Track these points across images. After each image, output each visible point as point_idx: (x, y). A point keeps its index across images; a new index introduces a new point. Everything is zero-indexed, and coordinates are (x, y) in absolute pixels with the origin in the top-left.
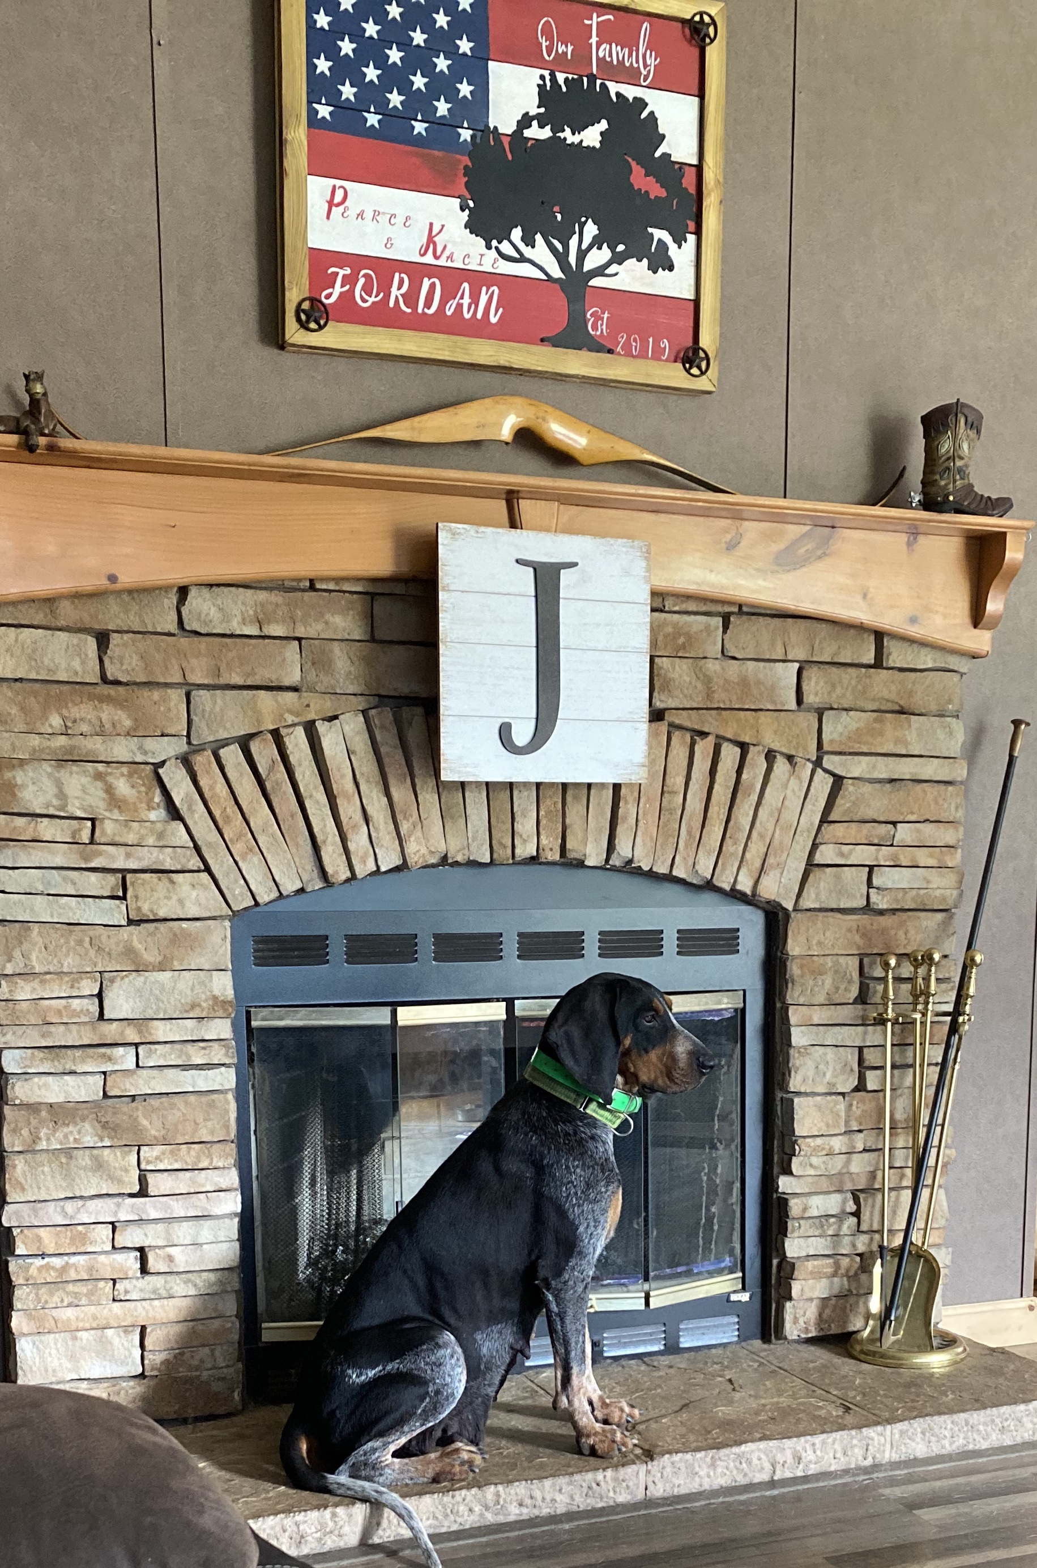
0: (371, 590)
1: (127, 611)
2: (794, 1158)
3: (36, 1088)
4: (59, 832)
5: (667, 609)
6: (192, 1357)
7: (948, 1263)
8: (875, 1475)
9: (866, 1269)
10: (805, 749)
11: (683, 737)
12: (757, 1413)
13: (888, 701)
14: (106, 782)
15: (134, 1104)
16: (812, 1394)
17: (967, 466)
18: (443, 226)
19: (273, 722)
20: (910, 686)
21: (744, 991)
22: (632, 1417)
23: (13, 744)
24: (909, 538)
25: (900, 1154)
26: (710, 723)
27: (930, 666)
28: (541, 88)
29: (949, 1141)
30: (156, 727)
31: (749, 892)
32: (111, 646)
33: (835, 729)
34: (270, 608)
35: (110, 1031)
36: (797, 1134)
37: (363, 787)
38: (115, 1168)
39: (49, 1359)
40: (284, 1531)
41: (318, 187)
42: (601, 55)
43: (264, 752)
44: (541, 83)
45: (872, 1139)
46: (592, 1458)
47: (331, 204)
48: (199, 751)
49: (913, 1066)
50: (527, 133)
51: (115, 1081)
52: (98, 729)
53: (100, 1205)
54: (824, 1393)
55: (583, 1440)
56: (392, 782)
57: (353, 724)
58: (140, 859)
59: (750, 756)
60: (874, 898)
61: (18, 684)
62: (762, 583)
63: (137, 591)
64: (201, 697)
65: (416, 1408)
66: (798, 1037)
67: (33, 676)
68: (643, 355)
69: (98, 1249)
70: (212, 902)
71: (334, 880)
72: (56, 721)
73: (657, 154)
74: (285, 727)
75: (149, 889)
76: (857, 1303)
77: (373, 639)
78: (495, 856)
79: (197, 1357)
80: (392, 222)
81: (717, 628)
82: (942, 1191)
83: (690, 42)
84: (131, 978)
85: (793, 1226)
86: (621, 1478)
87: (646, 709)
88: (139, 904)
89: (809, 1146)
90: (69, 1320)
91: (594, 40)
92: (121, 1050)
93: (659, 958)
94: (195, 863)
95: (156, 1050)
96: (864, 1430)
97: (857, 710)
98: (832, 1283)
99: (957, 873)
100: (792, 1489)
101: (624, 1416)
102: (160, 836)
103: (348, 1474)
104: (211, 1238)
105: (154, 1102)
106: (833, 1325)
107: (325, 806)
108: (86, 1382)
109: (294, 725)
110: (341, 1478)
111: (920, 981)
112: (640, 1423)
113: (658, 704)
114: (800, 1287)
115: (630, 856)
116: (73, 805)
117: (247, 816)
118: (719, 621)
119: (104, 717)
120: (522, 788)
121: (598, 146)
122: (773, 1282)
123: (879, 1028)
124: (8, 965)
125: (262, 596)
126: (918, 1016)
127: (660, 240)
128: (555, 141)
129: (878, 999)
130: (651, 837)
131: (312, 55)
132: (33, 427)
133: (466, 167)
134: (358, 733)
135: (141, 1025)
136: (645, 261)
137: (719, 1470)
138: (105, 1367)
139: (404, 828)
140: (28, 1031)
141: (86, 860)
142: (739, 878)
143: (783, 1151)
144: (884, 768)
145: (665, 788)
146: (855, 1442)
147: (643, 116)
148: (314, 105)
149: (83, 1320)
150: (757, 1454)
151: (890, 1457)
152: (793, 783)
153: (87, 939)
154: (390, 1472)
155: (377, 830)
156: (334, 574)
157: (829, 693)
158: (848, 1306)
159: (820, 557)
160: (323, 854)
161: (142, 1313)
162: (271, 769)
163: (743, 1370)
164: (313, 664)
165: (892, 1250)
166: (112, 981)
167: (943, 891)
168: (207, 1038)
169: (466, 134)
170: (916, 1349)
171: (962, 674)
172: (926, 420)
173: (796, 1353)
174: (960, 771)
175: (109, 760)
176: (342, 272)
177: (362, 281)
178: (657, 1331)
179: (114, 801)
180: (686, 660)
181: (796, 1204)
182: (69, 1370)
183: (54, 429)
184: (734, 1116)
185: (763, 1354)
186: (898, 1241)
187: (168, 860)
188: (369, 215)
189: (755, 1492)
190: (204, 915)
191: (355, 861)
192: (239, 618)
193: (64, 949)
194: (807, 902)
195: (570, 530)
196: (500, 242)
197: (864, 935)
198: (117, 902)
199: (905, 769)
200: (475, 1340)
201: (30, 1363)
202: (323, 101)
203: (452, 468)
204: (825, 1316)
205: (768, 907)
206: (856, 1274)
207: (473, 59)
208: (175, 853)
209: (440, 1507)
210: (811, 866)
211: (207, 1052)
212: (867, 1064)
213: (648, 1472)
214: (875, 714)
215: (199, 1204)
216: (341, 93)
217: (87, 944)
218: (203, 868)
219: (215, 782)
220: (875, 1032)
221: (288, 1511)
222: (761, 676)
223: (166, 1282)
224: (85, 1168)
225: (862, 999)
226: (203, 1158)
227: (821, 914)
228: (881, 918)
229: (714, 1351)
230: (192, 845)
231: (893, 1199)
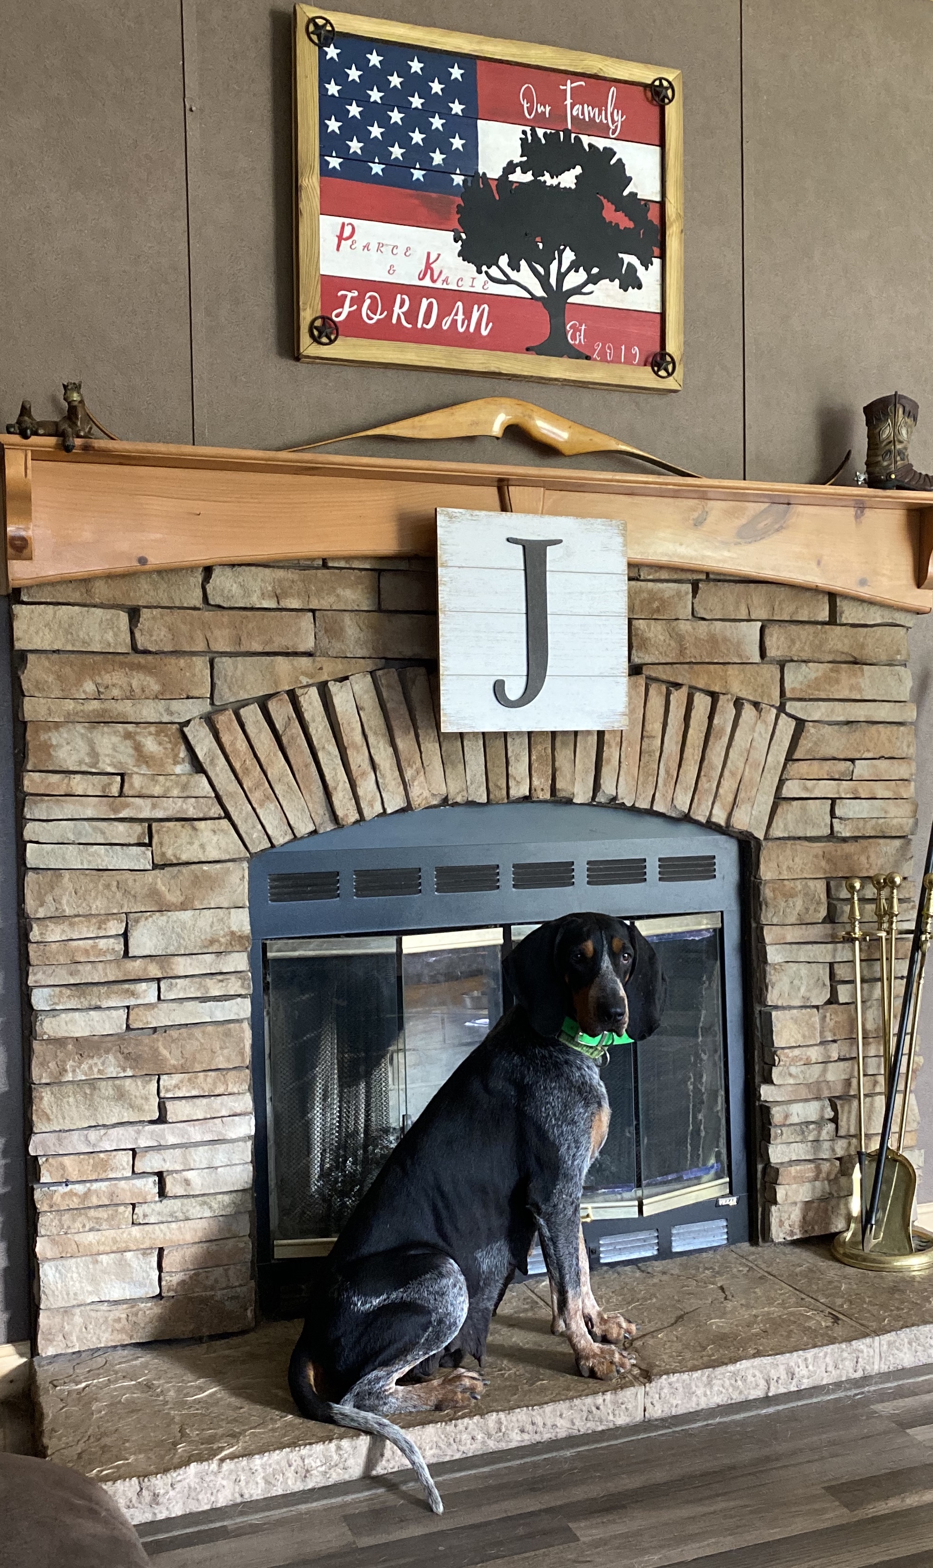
0: (377, 567)
1: (156, 589)
2: (774, 1069)
3: (63, 1024)
4: (90, 786)
5: (642, 578)
6: (207, 1277)
7: (921, 1164)
8: (866, 1389)
9: (845, 1171)
10: (769, 696)
11: (659, 689)
12: (749, 1325)
13: (843, 653)
14: (135, 740)
15: (155, 1036)
16: (800, 1303)
17: (906, 448)
18: (439, 255)
19: (289, 683)
20: (861, 640)
21: (722, 912)
22: (630, 1333)
23: (49, 709)
24: (856, 512)
25: (872, 1062)
26: (682, 675)
27: (879, 621)
28: (524, 141)
29: (917, 1049)
30: (182, 690)
31: (723, 823)
32: (141, 619)
33: (795, 679)
34: (287, 584)
35: (134, 967)
36: (776, 1045)
37: (371, 740)
38: (135, 1097)
39: (71, 1283)
40: (290, 1466)
41: (329, 225)
42: (575, 113)
43: (281, 711)
44: (523, 137)
45: (847, 1049)
46: (591, 1380)
47: (340, 238)
48: (222, 710)
49: (881, 979)
50: (512, 177)
51: (137, 1014)
52: (128, 694)
53: (121, 1132)
54: (812, 1301)
55: (582, 1363)
56: (398, 734)
57: (362, 685)
58: (165, 809)
59: (720, 703)
60: (837, 827)
61: (56, 656)
62: (726, 554)
63: (166, 571)
64: (224, 664)
65: (419, 1337)
66: (774, 955)
67: (69, 648)
68: (616, 360)
69: (120, 1176)
70: (231, 845)
71: (344, 823)
72: (89, 687)
73: (625, 193)
74: (300, 687)
75: (173, 835)
76: (838, 1204)
77: (379, 610)
78: (492, 796)
79: (212, 1278)
80: (395, 252)
81: (687, 593)
82: (913, 1096)
83: (651, 102)
84: (154, 917)
85: (776, 1133)
86: (620, 1401)
87: (626, 665)
88: (164, 849)
89: (788, 1057)
90: (90, 1244)
91: (569, 102)
92: (144, 985)
93: (643, 884)
94: (217, 810)
95: (177, 984)
96: (854, 1343)
97: (815, 662)
98: (814, 1188)
99: (912, 803)
100: (786, 1406)
101: (622, 1332)
102: (185, 787)
103: (352, 1403)
104: (225, 1161)
105: (174, 1033)
106: (816, 1228)
107: (336, 756)
108: (106, 1304)
109: (308, 686)
110: (347, 1407)
111: (883, 901)
112: (637, 1339)
113: (637, 660)
114: (784, 1192)
115: (615, 794)
116: (104, 762)
117: (265, 768)
118: (689, 587)
119: (135, 683)
120: (515, 736)
121: (573, 187)
122: (759, 1186)
123: (847, 945)
124: (41, 910)
125: (280, 573)
126: (883, 934)
127: (629, 264)
128: (537, 184)
129: (845, 918)
130: (634, 777)
131: (324, 116)
132: (70, 430)
133: (459, 206)
134: (367, 692)
135: (163, 961)
136: (617, 281)
137: (716, 1388)
138: (124, 1289)
139: (408, 775)
140: (57, 970)
141: (115, 811)
142: (714, 812)
143: (763, 1060)
144: (841, 712)
145: (645, 733)
146: (845, 1355)
147: (612, 162)
148: (327, 158)
149: (103, 1244)
150: (751, 1371)
151: (880, 1368)
152: (760, 727)
153: (115, 884)
154: (394, 1400)
155: (383, 776)
156: (346, 553)
157: (789, 647)
158: (830, 1208)
159: (778, 530)
160: (334, 799)
161: (161, 1235)
162: (287, 725)
163: (734, 1276)
164: (326, 631)
165: (869, 1155)
166: (137, 921)
167: (900, 820)
168: (225, 971)
169: (458, 179)
170: (896, 1252)
171: (908, 628)
172: (867, 410)
173: (783, 1257)
174: (910, 713)
175: (138, 721)
176: (350, 295)
177: (368, 302)
178: (650, 1236)
179: (142, 757)
180: (660, 622)
181: (778, 1112)
182: (90, 1293)
183: (89, 432)
184: (716, 1028)
185: (751, 1258)
186: (875, 1145)
187: (191, 809)
188: (374, 246)
189: (750, 1410)
190: (223, 858)
191: (363, 805)
192: (259, 592)
193: (93, 894)
194: (777, 831)
195: (555, 512)
196: (489, 267)
197: (829, 861)
198: (143, 848)
199: (859, 712)
200: (476, 1259)
201: (53, 1287)
202: (334, 154)
203: (449, 460)
204: (808, 1218)
205: (740, 836)
206: (836, 1178)
207: (465, 120)
208: (197, 802)
209: (443, 1436)
210: (779, 800)
211: (224, 984)
212: (838, 978)
213: (646, 1394)
214: (830, 665)
215: (214, 1129)
216: (349, 148)
217: (114, 889)
218: (223, 814)
219: (236, 738)
220: (843, 948)
221: (293, 1444)
222: (728, 634)
223: (182, 1205)
224: (107, 1098)
225: (831, 918)
226: (219, 1084)
227: (789, 843)
228: (845, 845)
229: (704, 1255)
230: (213, 795)
231: (867, 1105)
